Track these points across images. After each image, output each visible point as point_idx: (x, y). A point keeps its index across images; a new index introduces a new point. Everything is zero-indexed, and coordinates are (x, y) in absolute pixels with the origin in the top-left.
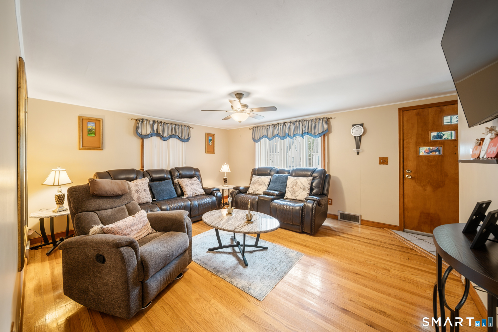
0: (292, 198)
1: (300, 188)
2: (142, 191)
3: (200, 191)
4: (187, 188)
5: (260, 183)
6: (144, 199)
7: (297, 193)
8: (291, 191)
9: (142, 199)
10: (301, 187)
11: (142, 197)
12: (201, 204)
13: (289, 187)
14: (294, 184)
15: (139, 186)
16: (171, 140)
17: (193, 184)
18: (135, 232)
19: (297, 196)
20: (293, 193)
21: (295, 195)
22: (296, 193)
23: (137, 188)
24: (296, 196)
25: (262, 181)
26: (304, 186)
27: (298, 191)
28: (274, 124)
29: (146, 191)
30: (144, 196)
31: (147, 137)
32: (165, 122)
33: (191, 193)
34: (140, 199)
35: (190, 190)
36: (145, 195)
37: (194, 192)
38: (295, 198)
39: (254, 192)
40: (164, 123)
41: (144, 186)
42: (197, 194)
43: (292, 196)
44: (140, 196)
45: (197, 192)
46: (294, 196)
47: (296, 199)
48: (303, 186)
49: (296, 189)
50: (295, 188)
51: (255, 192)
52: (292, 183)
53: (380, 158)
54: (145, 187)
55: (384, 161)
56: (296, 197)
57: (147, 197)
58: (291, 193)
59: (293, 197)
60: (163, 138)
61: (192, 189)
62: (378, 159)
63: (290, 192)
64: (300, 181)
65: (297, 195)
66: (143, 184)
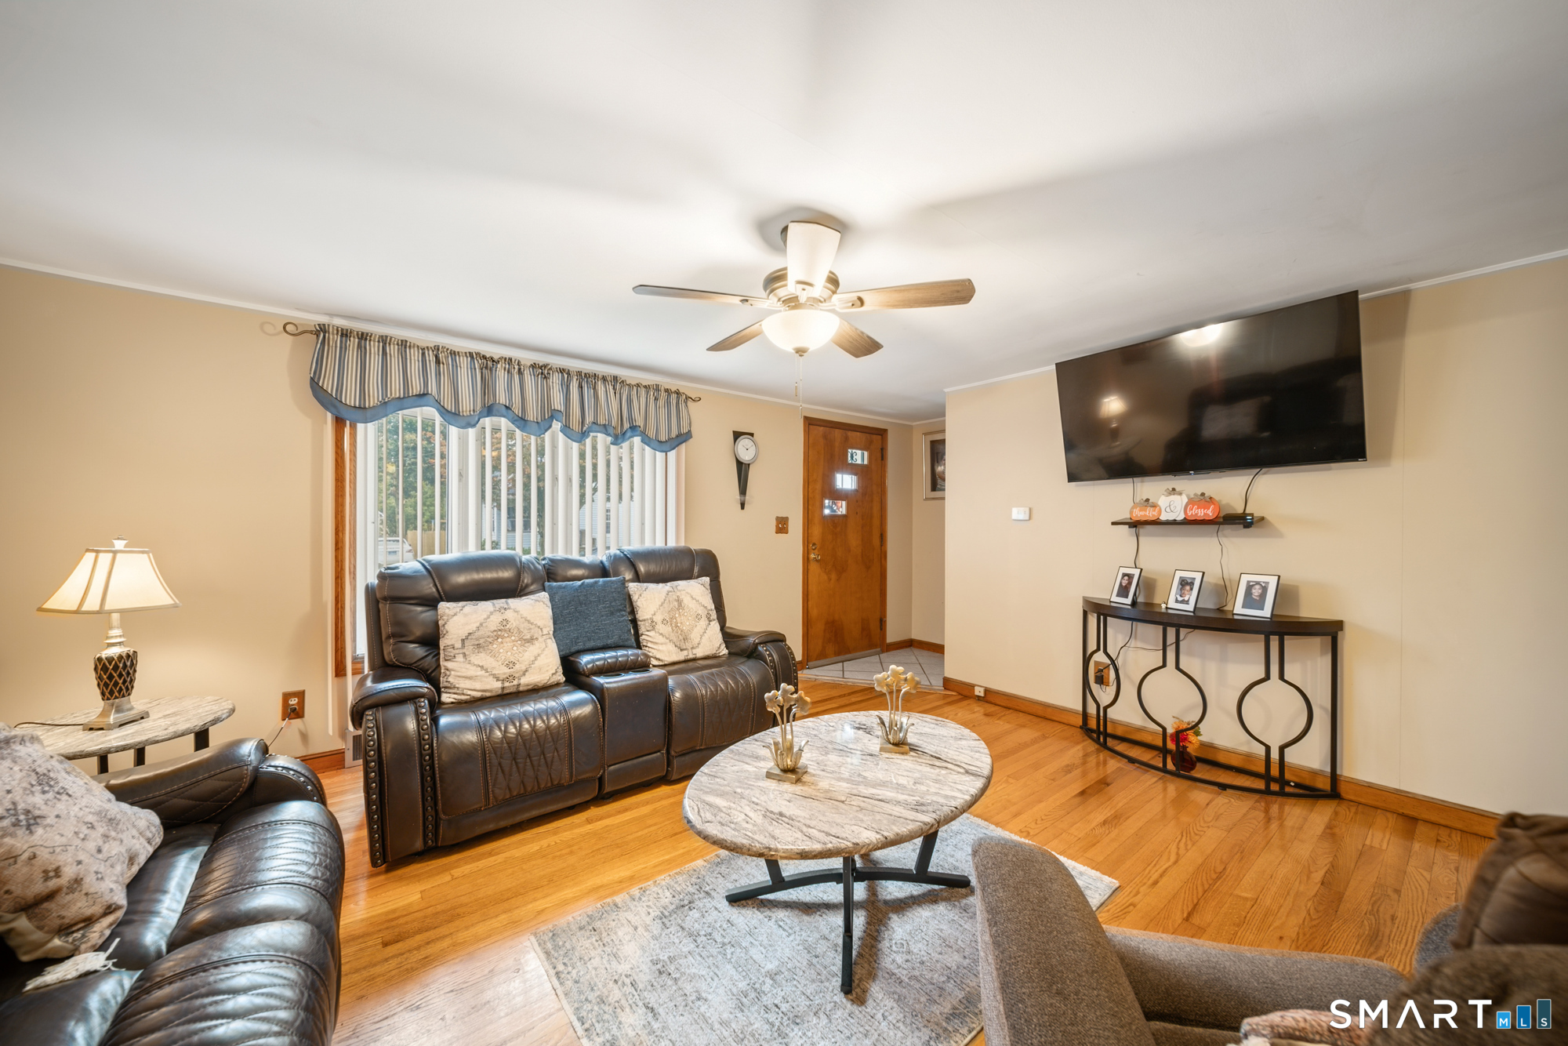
0: (681, 656)
1: (698, 617)
5: (520, 632)
7: (695, 636)
8: (672, 634)
10: (700, 612)
13: (659, 623)
14: (671, 606)
19: (697, 647)
20: (681, 637)
21: (688, 645)
22: (692, 636)
24: (692, 648)
25: (529, 621)
26: (706, 607)
27: (695, 630)
28: (482, 353)
38: (691, 656)
39: (507, 684)
43: (681, 650)
46: (686, 649)
47: (694, 656)
48: (702, 608)
49: (686, 622)
50: (678, 619)
51: (515, 683)
52: (665, 605)
53: (777, 518)
55: (782, 526)
56: (694, 651)
58: (675, 640)
59: (685, 653)
62: (774, 523)
63: (667, 638)
64: (687, 593)
65: (696, 641)
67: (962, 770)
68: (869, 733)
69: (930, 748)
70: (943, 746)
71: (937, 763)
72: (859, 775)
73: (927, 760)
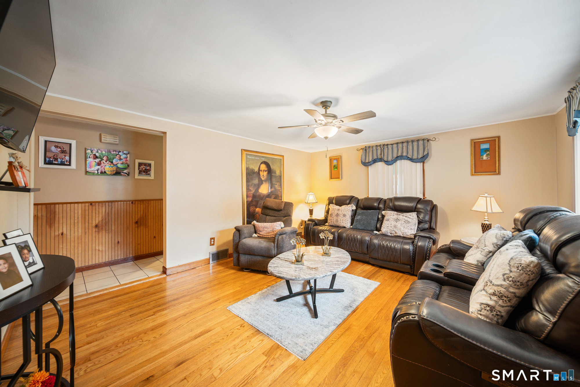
2: (341, 215)
3: (403, 232)
4: (386, 223)
6: (341, 223)
9: (339, 223)
11: (340, 221)
12: (381, 246)
15: (340, 211)
16: (398, 162)
17: (397, 220)
18: (265, 232)
23: (338, 212)
29: (344, 217)
30: (341, 220)
31: (369, 164)
32: (388, 143)
33: (388, 230)
34: (337, 222)
35: (388, 226)
36: (343, 220)
37: (392, 230)
40: (387, 145)
41: (344, 212)
42: (398, 235)
44: (338, 219)
45: (397, 232)
54: (346, 213)
57: (343, 222)
60: (388, 163)
61: (392, 226)
66: (344, 210)
67: (280, 258)
68: (308, 267)
69: (288, 263)
70: (283, 264)
71: (287, 260)
72: (308, 256)
73: (289, 260)
